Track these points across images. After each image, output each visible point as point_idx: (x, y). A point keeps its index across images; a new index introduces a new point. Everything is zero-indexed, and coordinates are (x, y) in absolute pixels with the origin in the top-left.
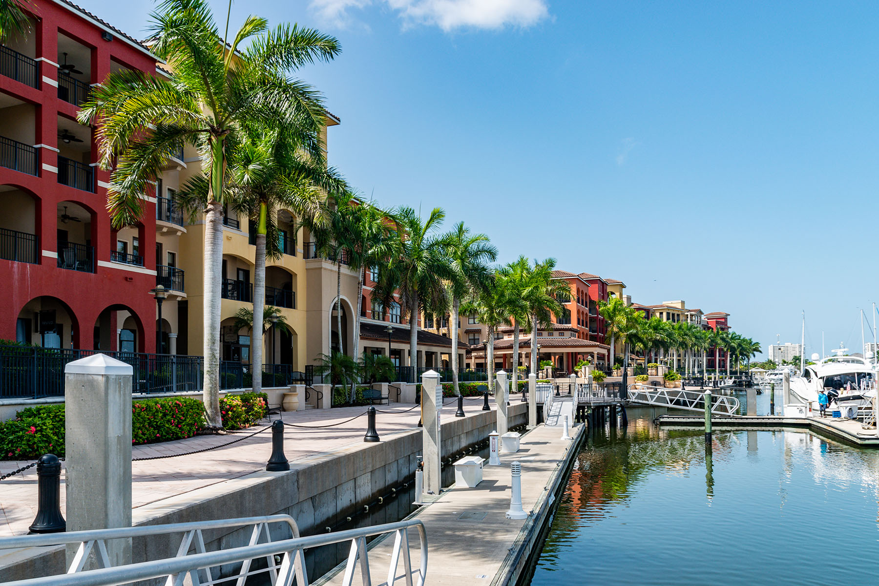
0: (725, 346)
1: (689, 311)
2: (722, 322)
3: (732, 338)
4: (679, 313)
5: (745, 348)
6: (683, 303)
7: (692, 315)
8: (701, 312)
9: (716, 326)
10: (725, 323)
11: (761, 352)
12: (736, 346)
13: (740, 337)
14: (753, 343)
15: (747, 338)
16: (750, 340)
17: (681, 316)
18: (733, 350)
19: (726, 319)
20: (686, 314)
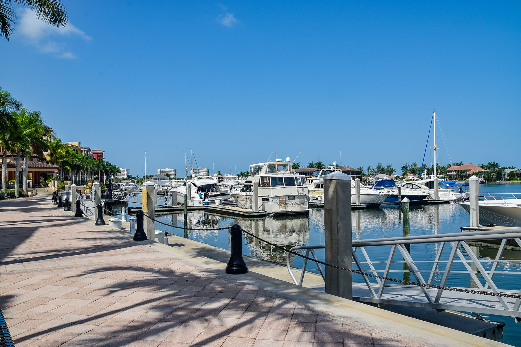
0: (103, 170)
1: (83, 148)
2: (100, 155)
3: (107, 165)
4: (77, 149)
5: (113, 170)
6: (79, 143)
7: (84, 151)
8: (89, 150)
9: (98, 158)
10: (102, 156)
11: (120, 173)
12: (109, 169)
13: (111, 164)
14: (116, 168)
15: (114, 165)
16: (115, 166)
17: (78, 151)
18: (107, 171)
19: (102, 154)
20: (81, 150)
